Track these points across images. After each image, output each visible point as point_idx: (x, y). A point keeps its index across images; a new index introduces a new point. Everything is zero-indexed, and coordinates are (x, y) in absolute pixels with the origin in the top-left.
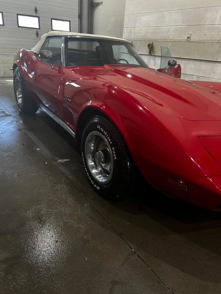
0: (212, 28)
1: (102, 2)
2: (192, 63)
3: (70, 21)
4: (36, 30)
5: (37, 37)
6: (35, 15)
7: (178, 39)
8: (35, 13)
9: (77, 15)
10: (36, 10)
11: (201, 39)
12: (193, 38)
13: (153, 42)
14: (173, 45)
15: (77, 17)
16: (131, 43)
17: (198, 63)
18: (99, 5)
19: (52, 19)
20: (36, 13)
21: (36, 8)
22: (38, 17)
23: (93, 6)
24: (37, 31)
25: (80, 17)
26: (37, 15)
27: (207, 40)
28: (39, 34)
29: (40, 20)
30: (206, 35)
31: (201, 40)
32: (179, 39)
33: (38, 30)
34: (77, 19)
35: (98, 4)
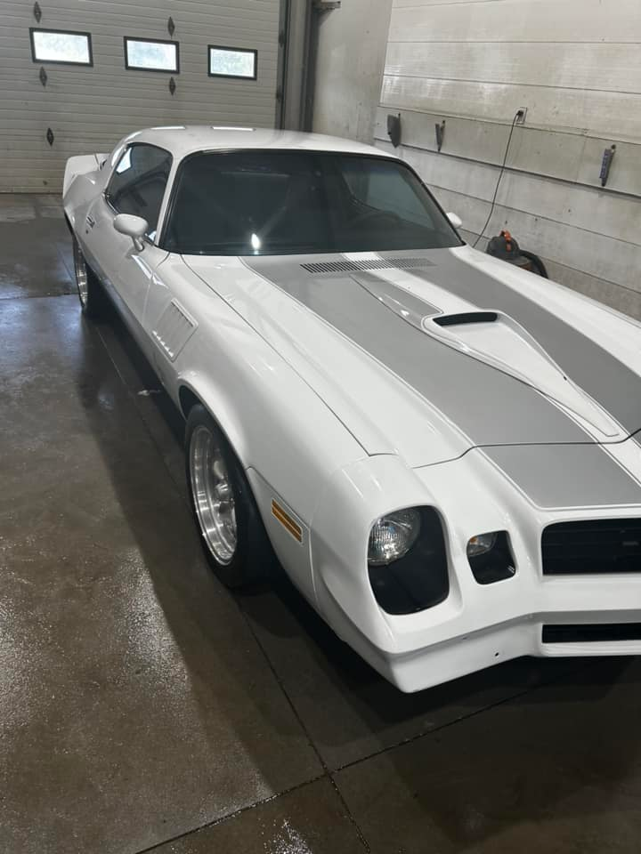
0: (571, 98)
1: (339, 2)
2: (526, 180)
3: (256, 52)
4: (170, 76)
5: (172, 94)
6: (168, 38)
7: (497, 117)
8: (169, 33)
9: (276, 34)
10: (171, 27)
11: (547, 122)
12: (530, 119)
13: (444, 119)
14: (486, 132)
15: (277, 40)
16: (397, 116)
17: (537, 183)
18: (331, 9)
19: (210, 47)
20: (171, 34)
21: (171, 20)
22: (177, 44)
23: (317, 11)
24: (172, 79)
25: (284, 39)
26: (173, 40)
27: (560, 127)
28: (176, 84)
29: (180, 50)
30: (557, 113)
31: (546, 125)
32: (502, 117)
33: (175, 76)
34: (274, 45)
35: (330, 7)
